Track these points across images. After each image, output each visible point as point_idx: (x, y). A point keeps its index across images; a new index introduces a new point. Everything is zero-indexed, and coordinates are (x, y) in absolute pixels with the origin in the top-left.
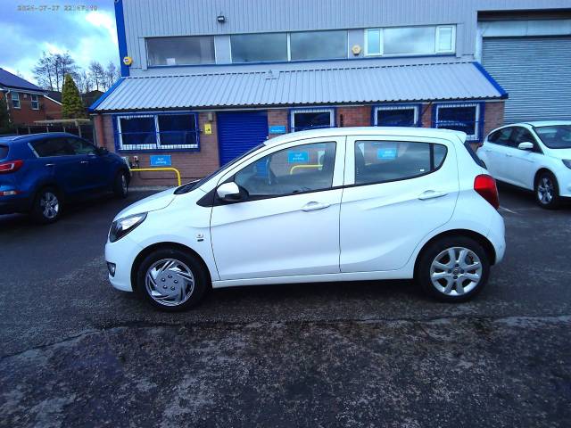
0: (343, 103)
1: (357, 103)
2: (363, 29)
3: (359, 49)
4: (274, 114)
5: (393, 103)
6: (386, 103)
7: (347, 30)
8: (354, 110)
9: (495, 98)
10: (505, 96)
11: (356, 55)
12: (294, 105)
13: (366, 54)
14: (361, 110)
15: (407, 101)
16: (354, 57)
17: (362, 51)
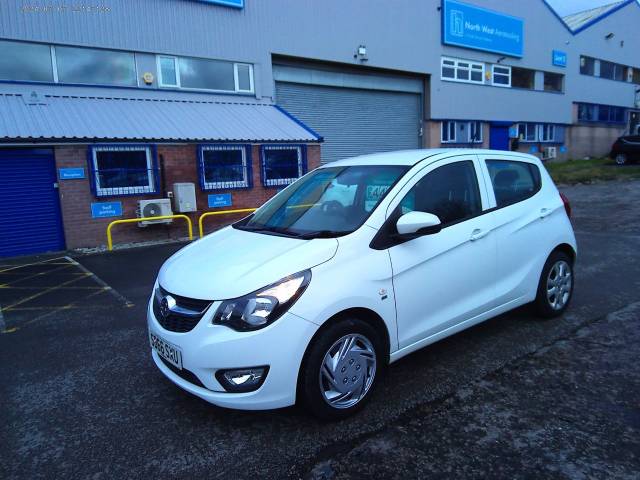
0: (162, 140)
1: (180, 140)
2: (154, 54)
3: (152, 78)
4: (65, 151)
5: (220, 142)
6: (212, 142)
7: (134, 52)
8: (176, 149)
9: (313, 141)
10: (321, 140)
11: (148, 84)
12: (95, 140)
13: (161, 84)
14: (184, 150)
15: (234, 141)
16: (147, 87)
17: (156, 80)
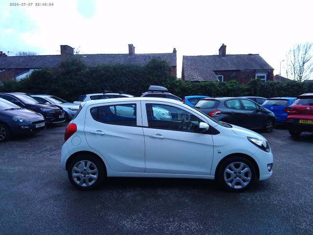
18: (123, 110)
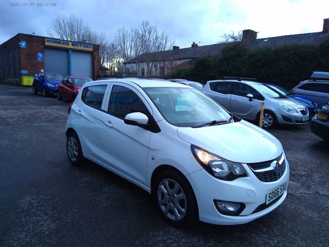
18: (238, 100)
